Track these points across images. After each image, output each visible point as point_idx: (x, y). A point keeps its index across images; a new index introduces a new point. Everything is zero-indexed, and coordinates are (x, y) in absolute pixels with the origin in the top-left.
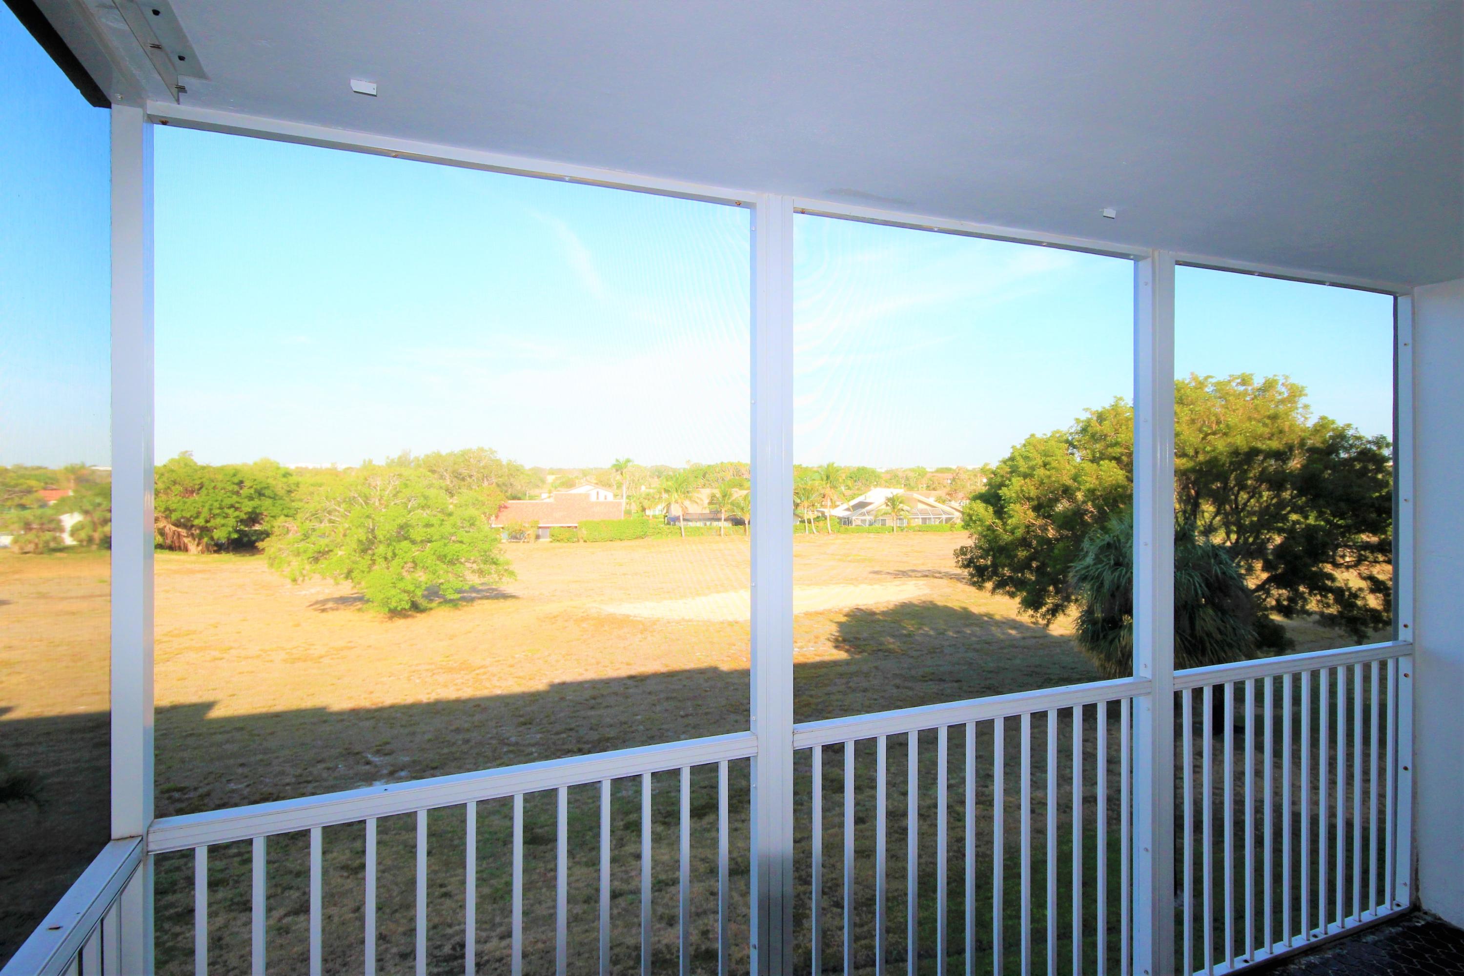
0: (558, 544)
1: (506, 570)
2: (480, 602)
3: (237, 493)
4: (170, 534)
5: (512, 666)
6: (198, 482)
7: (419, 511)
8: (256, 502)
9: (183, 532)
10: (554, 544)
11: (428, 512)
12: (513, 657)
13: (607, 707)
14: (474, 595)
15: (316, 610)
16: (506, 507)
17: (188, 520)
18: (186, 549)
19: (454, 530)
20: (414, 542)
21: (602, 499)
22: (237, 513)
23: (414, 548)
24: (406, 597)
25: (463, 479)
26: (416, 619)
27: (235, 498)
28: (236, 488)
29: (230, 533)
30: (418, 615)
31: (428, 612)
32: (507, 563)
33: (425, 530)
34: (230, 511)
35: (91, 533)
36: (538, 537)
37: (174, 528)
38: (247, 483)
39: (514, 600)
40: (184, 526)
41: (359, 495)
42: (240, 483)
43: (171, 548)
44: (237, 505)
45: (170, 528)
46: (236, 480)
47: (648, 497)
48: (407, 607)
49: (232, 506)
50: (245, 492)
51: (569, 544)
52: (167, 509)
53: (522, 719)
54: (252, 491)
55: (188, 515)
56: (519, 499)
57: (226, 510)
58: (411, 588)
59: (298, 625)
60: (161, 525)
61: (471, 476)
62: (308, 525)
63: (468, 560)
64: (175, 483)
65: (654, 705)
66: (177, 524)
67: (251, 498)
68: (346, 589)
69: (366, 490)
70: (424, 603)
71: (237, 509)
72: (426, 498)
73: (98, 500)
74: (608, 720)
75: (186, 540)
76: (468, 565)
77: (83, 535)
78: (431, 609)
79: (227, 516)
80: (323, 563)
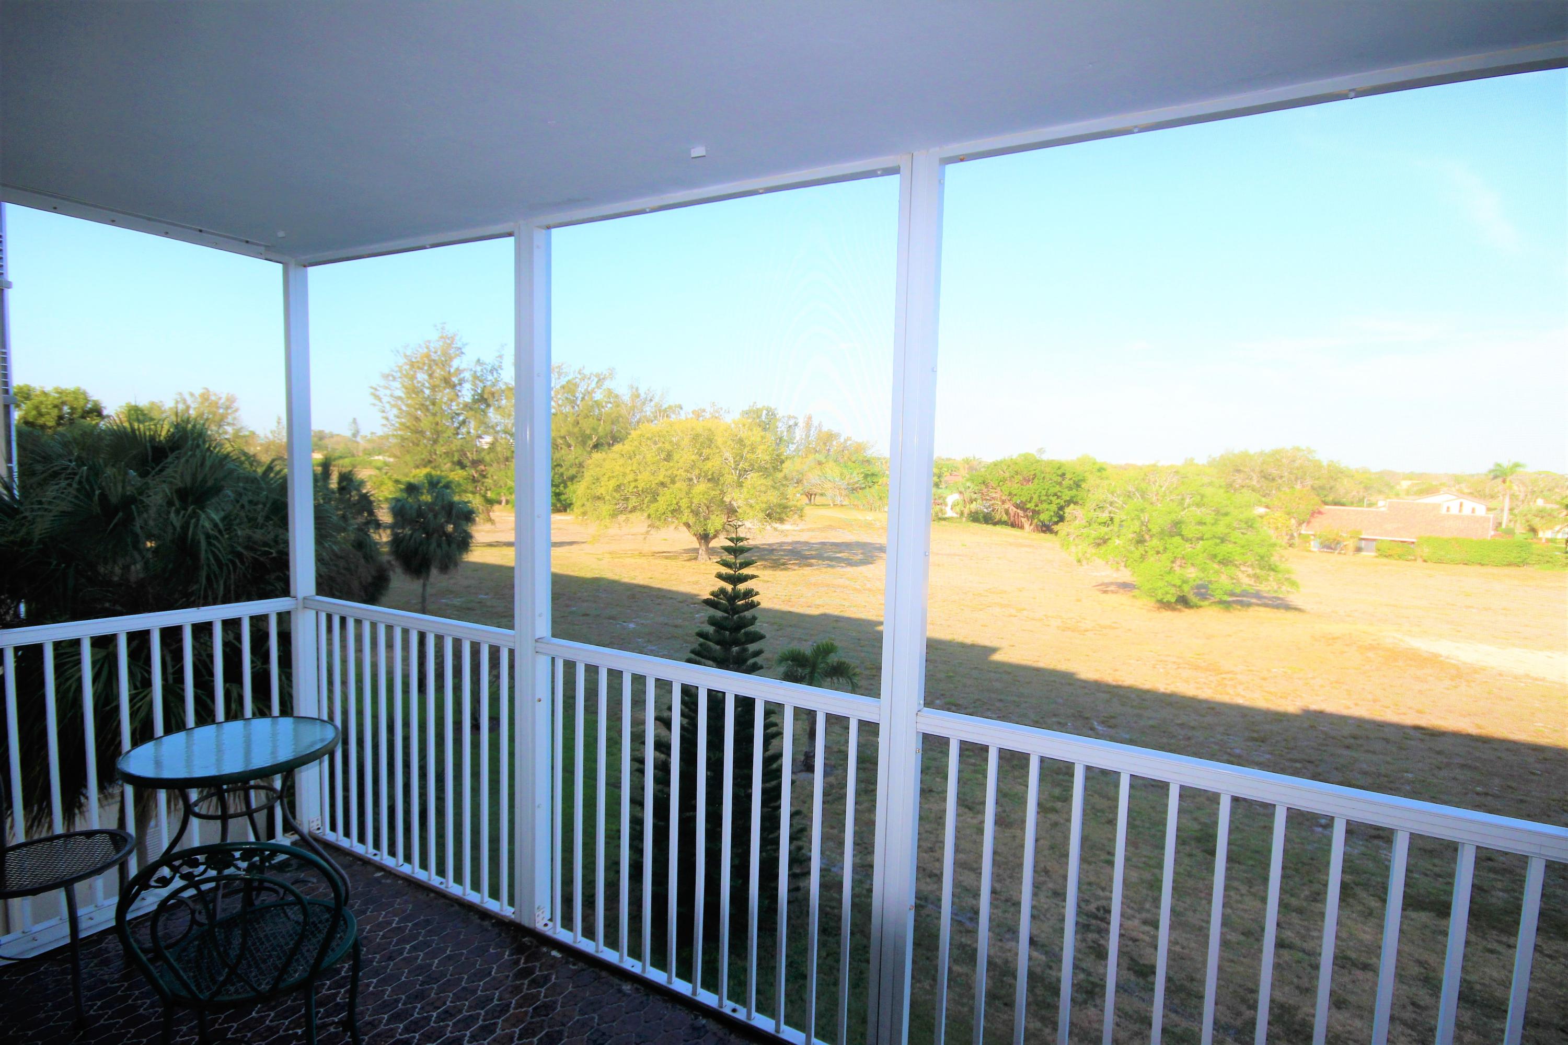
0: (1384, 560)
1: (1287, 579)
2: (1257, 608)
3: (1060, 484)
4: (1012, 514)
5: (1264, 679)
6: (1033, 473)
7: (1193, 508)
8: (1074, 492)
9: (1021, 513)
10: (1377, 560)
11: (1203, 509)
12: (1269, 670)
13: (1368, 751)
14: (1254, 600)
15: (1100, 590)
16: (1320, 513)
17: (1024, 504)
18: (1022, 527)
19: (1227, 531)
20: (1186, 540)
21: (1466, 511)
22: (1059, 501)
23: (1188, 545)
24: (1173, 590)
26: (1182, 614)
27: (1058, 488)
28: (1059, 479)
29: (1051, 516)
30: (1187, 610)
31: (1195, 609)
32: (1288, 572)
33: (1197, 527)
34: (1054, 499)
35: (962, 509)
36: (1359, 550)
37: (1015, 509)
38: (1068, 476)
39: (1296, 613)
40: (1021, 509)
41: (1137, 490)
42: (1063, 475)
43: (1013, 525)
44: (1059, 494)
45: (1013, 510)
46: (1060, 472)
47: (1541, 513)
48: (1173, 600)
49: (1055, 494)
50: (1066, 483)
51: (1399, 561)
52: (1010, 494)
53: (1255, 735)
54: (1071, 482)
55: (1024, 500)
56: (1343, 505)
57: (1051, 498)
58: (1178, 583)
59: (1078, 600)
60: (1006, 506)
61: (1281, 477)
62: (1092, 514)
63: (1244, 564)
64: (1017, 473)
65: (1440, 768)
66: (1017, 506)
67: (1070, 489)
68: (1125, 575)
69: (1143, 486)
70: (1194, 599)
71: (1058, 497)
72: (1202, 496)
73: (968, 484)
74: (1364, 766)
75: (1023, 520)
76: (1243, 568)
77: (958, 509)
78: (1201, 607)
79: (1051, 503)
80: (1103, 548)
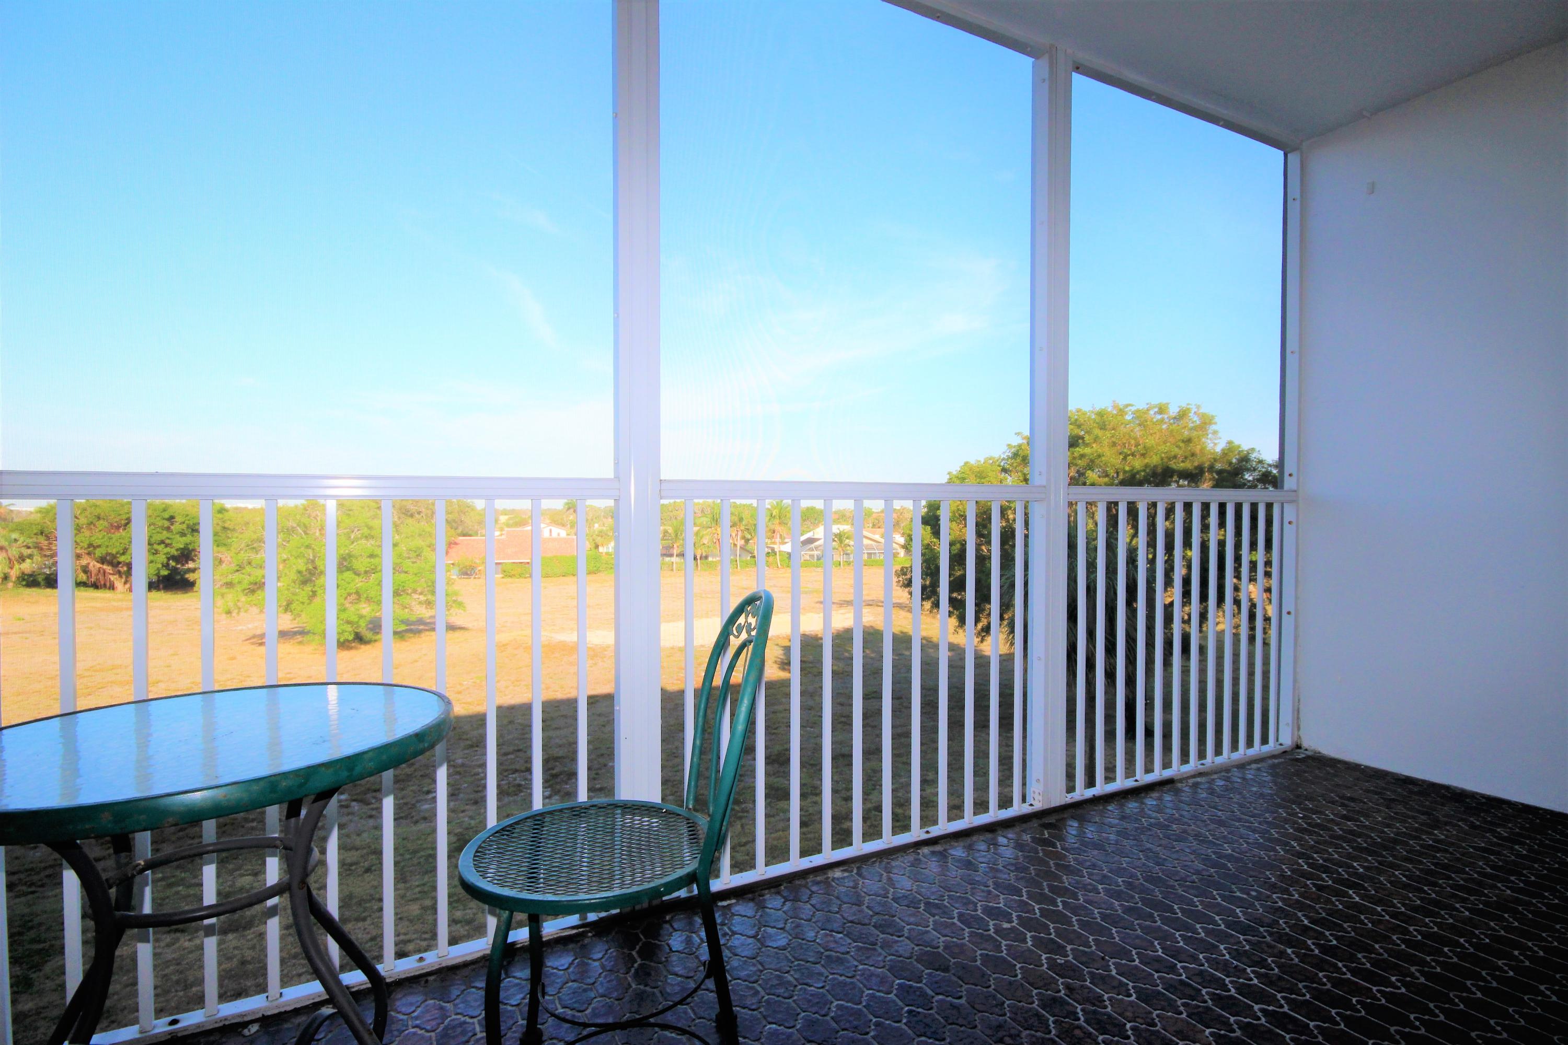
0: (509, 580)
1: (455, 601)
2: (427, 633)
3: (168, 529)
4: (94, 571)
5: (460, 693)
6: (124, 517)
7: (363, 542)
8: (188, 538)
9: (109, 569)
10: (505, 580)
11: (373, 542)
12: (460, 684)
14: (421, 627)
15: (253, 644)
16: (456, 544)
17: (114, 556)
18: (113, 587)
19: (400, 560)
20: (357, 573)
21: (555, 536)
22: (168, 549)
23: (358, 579)
24: (349, 628)
25: (412, 516)
26: (361, 651)
27: (165, 534)
28: (167, 524)
29: (158, 569)
30: (363, 646)
31: (373, 644)
32: (455, 594)
33: (369, 560)
34: (161, 547)
35: (9, 571)
37: (99, 565)
38: (179, 519)
39: (462, 631)
40: (111, 563)
42: (171, 519)
43: (97, 586)
44: (168, 541)
45: (94, 566)
46: (166, 515)
47: (601, 534)
48: (351, 638)
49: (162, 542)
50: (176, 527)
51: (522, 580)
52: (90, 545)
54: (184, 526)
55: (114, 552)
56: (470, 536)
57: (156, 546)
58: (354, 618)
59: (233, 658)
60: (84, 562)
61: (419, 513)
62: (243, 556)
63: (415, 591)
64: (99, 518)
66: (102, 560)
67: (183, 534)
68: (286, 622)
70: (368, 635)
71: (167, 545)
72: (370, 528)
75: (112, 578)
76: (416, 596)
78: (376, 641)
79: (156, 552)
80: (260, 594)
